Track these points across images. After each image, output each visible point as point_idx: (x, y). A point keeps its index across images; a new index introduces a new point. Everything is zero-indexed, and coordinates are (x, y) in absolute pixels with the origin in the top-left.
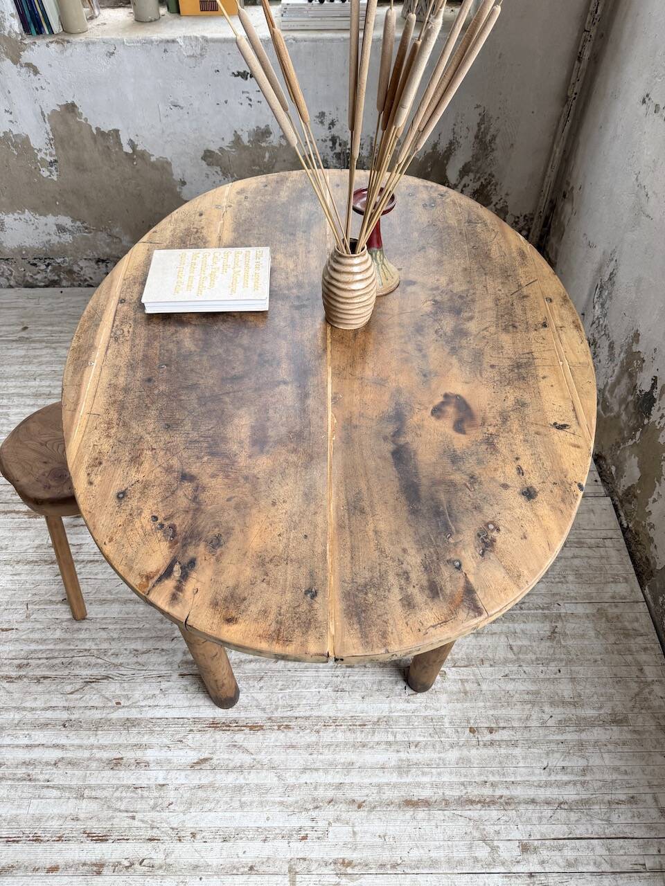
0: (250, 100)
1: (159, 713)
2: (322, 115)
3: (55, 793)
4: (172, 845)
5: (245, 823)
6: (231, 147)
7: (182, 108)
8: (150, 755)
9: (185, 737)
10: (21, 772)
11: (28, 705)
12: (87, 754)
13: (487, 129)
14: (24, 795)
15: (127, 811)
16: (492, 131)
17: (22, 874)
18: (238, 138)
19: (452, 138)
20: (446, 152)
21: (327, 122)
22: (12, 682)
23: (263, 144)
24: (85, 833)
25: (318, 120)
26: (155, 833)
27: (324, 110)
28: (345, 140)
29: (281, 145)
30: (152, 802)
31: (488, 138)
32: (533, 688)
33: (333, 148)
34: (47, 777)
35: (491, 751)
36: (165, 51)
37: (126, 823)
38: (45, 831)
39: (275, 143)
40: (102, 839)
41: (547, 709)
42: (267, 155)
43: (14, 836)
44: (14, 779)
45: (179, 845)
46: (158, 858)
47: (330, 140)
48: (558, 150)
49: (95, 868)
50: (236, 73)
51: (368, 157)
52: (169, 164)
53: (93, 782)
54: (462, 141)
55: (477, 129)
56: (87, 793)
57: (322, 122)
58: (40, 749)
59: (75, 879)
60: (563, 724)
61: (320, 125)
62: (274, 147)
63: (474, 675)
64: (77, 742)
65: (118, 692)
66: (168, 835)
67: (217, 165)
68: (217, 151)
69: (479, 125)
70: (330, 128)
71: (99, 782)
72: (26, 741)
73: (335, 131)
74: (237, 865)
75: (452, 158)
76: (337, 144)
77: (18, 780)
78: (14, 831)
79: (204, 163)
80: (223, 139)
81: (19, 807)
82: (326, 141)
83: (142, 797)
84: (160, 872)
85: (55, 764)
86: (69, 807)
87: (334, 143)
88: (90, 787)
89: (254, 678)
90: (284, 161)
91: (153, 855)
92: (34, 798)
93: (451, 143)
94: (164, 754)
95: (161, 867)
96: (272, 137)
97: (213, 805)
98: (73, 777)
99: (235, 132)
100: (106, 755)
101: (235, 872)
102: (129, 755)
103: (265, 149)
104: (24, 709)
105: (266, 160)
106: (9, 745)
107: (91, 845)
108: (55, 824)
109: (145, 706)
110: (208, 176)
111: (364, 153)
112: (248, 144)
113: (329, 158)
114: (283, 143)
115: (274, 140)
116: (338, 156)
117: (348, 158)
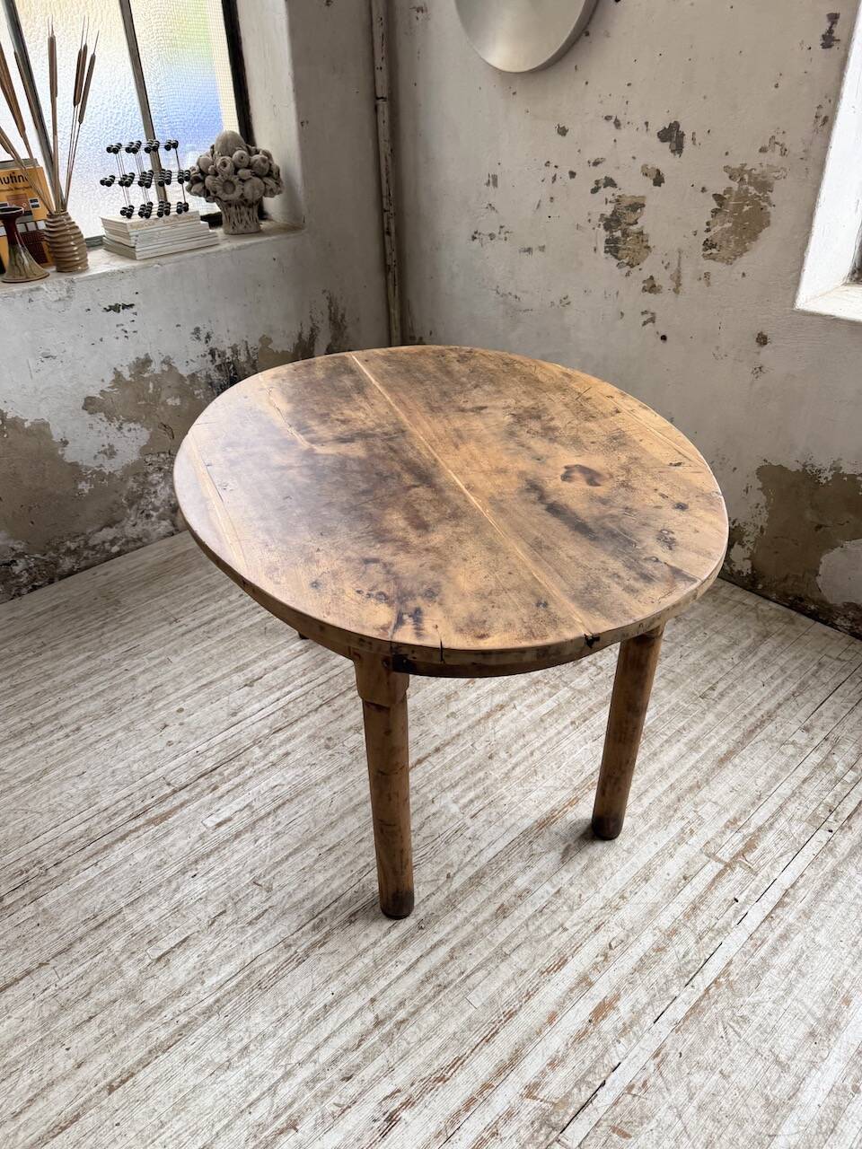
0: (126, 332)
1: (490, 853)
2: (197, 330)
3: (480, 975)
4: (617, 917)
5: (645, 860)
6: (112, 387)
7: (54, 358)
8: (522, 882)
9: (531, 850)
10: (429, 989)
11: (364, 945)
12: (469, 928)
13: (337, 310)
14: (455, 1001)
15: (555, 930)
16: (341, 311)
17: (531, 1047)
18: (118, 375)
19: (311, 325)
20: (310, 337)
21: (203, 336)
22: (325, 943)
23: (146, 375)
24: (543, 973)
25: (194, 336)
26: (594, 923)
27: (198, 326)
28: (223, 350)
29: (163, 371)
30: (565, 908)
31: (339, 317)
32: (704, 652)
33: (213, 361)
34: (457, 972)
35: (726, 700)
36: (30, 300)
37: (565, 936)
38: (508, 1004)
39: (158, 371)
40: (563, 962)
41: (725, 656)
42: (151, 385)
43: (487, 1032)
44: (430, 1001)
45: (621, 912)
46: (618, 932)
47: (209, 354)
48: (396, 312)
49: (584, 984)
50: (108, 308)
51: (247, 362)
52: (47, 425)
53: (501, 939)
54: (320, 325)
55: (328, 311)
56: (506, 950)
57: (198, 338)
58: (424, 961)
59: (577, 1006)
60: (742, 657)
61: (197, 341)
62: (155, 375)
63: (664, 669)
64: (448, 928)
65: (436, 870)
66: (605, 914)
67: (100, 412)
68: (98, 396)
69: (329, 307)
70: (207, 342)
71: (507, 935)
72: (401, 969)
73: (212, 344)
74: (675, 885)
75: (316, 342)
76: (217, 357)
77: (434, 997)
78: (483, 1029)
79: (85, 413)
80: (103, 380)
81: (462, 1012)
82: (205, 355)
83: (554, 912)
84: (632, 939)
85: (452, 958)
86: (506, 971)
87: (213, 356)
88: (503, 944)
89: (531, 775)
90: (169, 387)
91: (612, 935)
92: (467, 994)
93: (312, 330)
94: (531, 874)
95: (628, 936)
96: (153, 365)
97: (610, 871)
98: (481, 951)
99: (115, 369)
100: (486, 914)
101: (678, 890)
102: (505, 897)
103: (148, 379)
104: (366, 950)
105: (150, 391)
106: (390, 985)
107: (557, 977)
108: (511, 991)
109: (472, 859)
110: (91, 427)
111: (242, 358)
112: (129, 379)
113: (212, 373)
114: (166, 368)
115: (156, 367)
116: (219, 368)
117: (229, 367)
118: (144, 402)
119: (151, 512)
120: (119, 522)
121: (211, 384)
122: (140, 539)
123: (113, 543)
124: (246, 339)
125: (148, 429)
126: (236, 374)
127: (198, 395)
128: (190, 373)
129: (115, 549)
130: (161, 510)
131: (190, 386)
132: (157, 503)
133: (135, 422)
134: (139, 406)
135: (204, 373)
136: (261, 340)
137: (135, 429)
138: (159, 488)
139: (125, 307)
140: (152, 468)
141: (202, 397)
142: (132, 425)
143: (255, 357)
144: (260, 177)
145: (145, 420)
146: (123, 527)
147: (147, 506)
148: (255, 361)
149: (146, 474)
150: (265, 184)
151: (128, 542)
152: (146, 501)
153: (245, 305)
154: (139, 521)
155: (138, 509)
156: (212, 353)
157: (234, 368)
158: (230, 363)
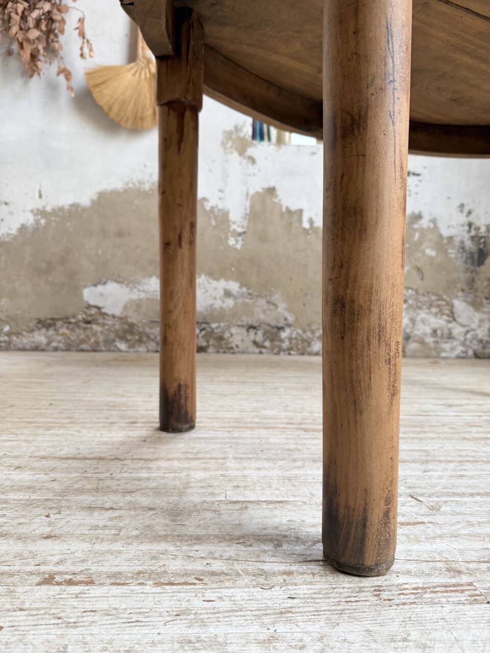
2: (462, 206)
21: (466, 210)
23: (415, 226)
25: (459, 209)
27: (464, 202)
28: (479, 225)
29: (429, 227)
33: (469, 231)
39: (425, 226)
42: (417, 235)
47: (467, 225)
57: (462, 211)
61: (460, 213)
62: (422, 228)
70: (468, 216)
73: (471, 218)
76: (472, 229)
82: (463, 226)
87: (470, 228)
90: (430, 240)
96: (422, 221)
103: (416, 230)
105: (416, 239)
113: (466, 240)
114: (431, 225)
115: (425, 223)
116: (472, 238)
117: (480, 240)
121: (463, 248)
126: (484, 247)
127: (451, 253)
128: (449, 235)
131: (447, 245)
135: (459, 238)
139: (414, 174)
141: (453, 256)
156: (470, 225)
157: (484, 242)
158: (482, 237)
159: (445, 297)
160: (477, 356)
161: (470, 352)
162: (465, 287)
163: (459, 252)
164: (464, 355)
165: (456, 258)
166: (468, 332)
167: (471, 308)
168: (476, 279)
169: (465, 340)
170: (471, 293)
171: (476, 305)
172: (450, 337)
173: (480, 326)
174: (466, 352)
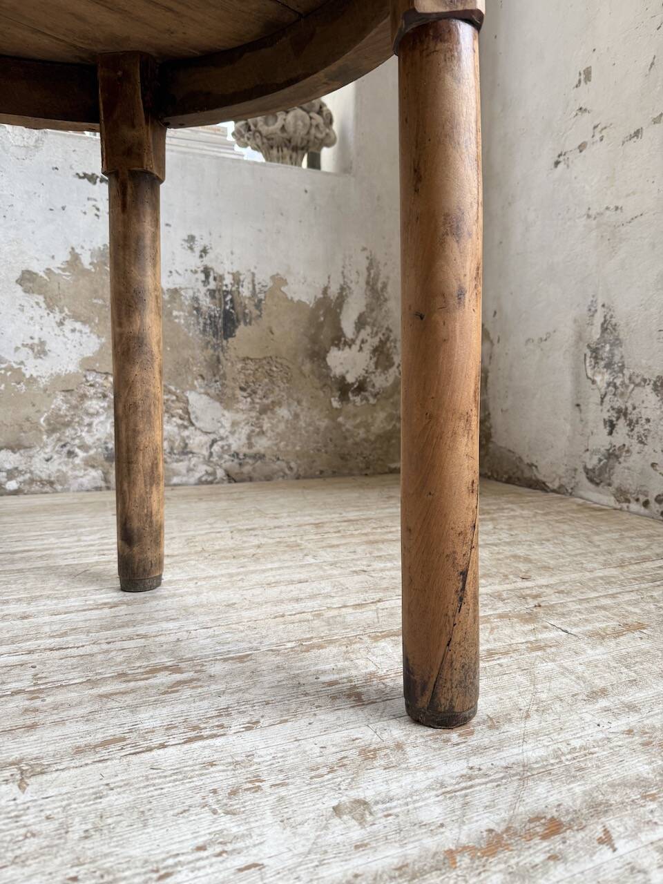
0: (98, 209)
2: (191, 239)
6: (64, 270)
13: (377, 275)
16: (382, 279)
18: (75, 258)
19: (342, 283)
20: (338, 298)
21: (198, 249)
25: (186, 245)
27: (193, 233)
28: (221, 273)
31: (380, 285)
33: (206, 282)
47: (202, 271)
50: (81, 175)
51: (249, 298)
54: (353, 286)
55: (366, 274)
57: (191, 248)
61: (189, 251)
67: (40, 294)
68: (42, 274)
69: (368, 269)
70: (201, 256)
73: (208, 261)
75: (345, 307)
76: (211, 279)
79: (19, 289)
80: (53, 257)
82: (196, 272)
87: (207, 276)
93: (342, 289)
99: (73, 249)
110: (22, 308)
111: (245, 291)
112: (89, 267)
113: (201, 296)
116: (212, 293)
117: (225, 297)
118: (100, 302)
119: (77, 450)
120: (25, 448)
121: (198, 309)
122: (51, 483)
123: (11, 474)
124: (253, 270)
125: (99, 337)
126: (233, 308)
127: (176, 317)
128: (172, 287)
129: (12, 485)
130: (92, 452)
131: (169, 302)
132: (89, 440)
133: (84, 323)
134: (94, 305)
135: (190, 293)
136: (273, 278)
137: (81, 332)
138: (96, 421)
139: (103, 181)
140: (92, 391)
141: (182, 321)
142: (78, 325)
143: (262, 296)
144: (308, 112)
145: (97, 325)
146: (31, 457)
147: (73, 439)
148: (260, 301)
149: (83, 397)
150: (311, 118)
151: (32, 481)
152: (73, 432)
153: (260, 231)
154: (55, 456)
155: (59, 440)
156: (206, 272)
157: (232, 300)
158: (228, 292)
159: (173, 388)
160: (231, 478)
161: (220, 473)
162: (204, 372)
163: (191, 314)
164: (210, 478)
165: (188, 326)
166: (214, 442)
167: (217, 404)
168: (222, 358)
169: (211, 454)
170: (216, 381)
171: (224, 400)
172: (185, 451)
173: (233, 433)
174: (214, 474)
